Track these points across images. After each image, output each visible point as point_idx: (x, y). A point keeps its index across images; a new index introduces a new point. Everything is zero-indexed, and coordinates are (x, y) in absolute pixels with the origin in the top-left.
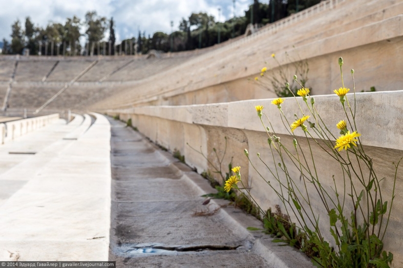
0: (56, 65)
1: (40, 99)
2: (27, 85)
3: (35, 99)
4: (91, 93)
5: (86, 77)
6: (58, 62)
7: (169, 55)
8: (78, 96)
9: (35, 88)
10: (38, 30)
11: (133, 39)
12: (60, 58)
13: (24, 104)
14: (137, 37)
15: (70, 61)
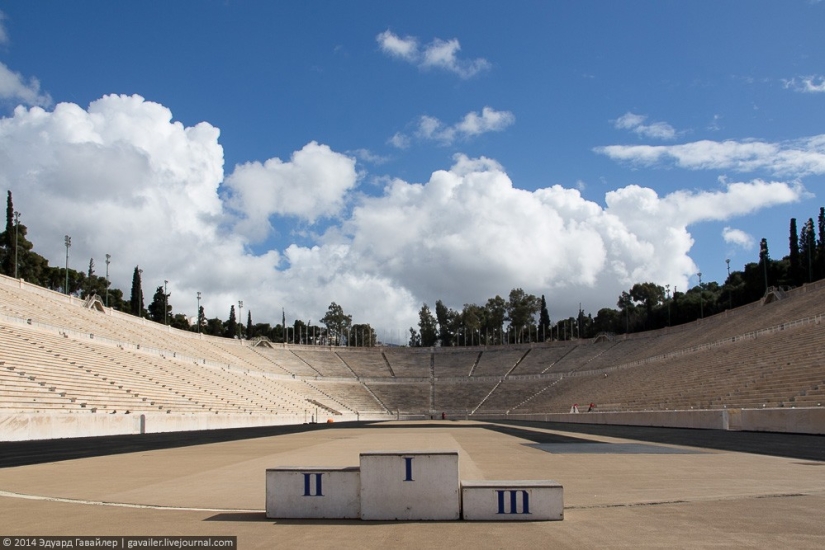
0: (479, 356)
1: (472, 397)
2: (452, 381)
3: (465, 398)
4: (537, 388)
5: (522, 369)
6: (481, 352)
7: (624, 336)
8: (519, 392)
9: (461, 385)
10: (452, 316)
11: (571, 319)
12: (482, 348)
13: (454, 404)
14: (576, 317)
15: (496, 351)
